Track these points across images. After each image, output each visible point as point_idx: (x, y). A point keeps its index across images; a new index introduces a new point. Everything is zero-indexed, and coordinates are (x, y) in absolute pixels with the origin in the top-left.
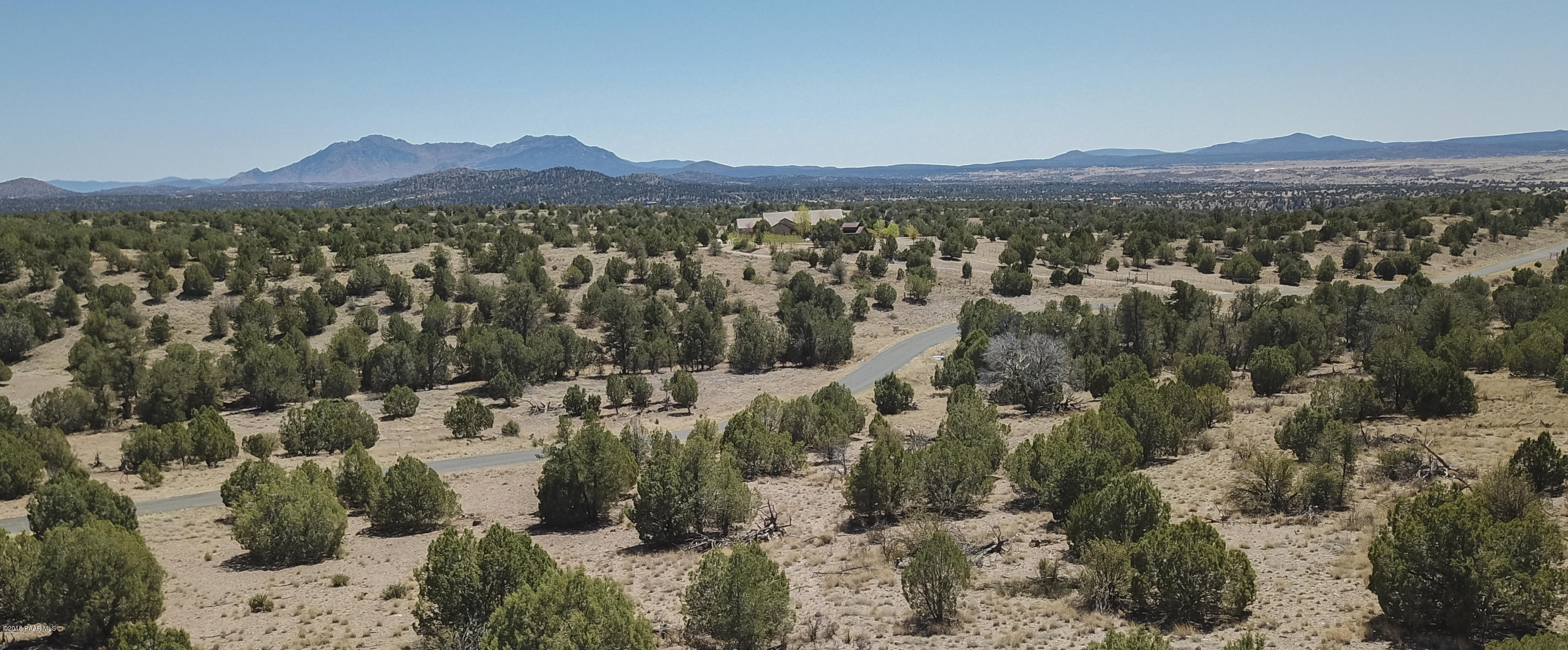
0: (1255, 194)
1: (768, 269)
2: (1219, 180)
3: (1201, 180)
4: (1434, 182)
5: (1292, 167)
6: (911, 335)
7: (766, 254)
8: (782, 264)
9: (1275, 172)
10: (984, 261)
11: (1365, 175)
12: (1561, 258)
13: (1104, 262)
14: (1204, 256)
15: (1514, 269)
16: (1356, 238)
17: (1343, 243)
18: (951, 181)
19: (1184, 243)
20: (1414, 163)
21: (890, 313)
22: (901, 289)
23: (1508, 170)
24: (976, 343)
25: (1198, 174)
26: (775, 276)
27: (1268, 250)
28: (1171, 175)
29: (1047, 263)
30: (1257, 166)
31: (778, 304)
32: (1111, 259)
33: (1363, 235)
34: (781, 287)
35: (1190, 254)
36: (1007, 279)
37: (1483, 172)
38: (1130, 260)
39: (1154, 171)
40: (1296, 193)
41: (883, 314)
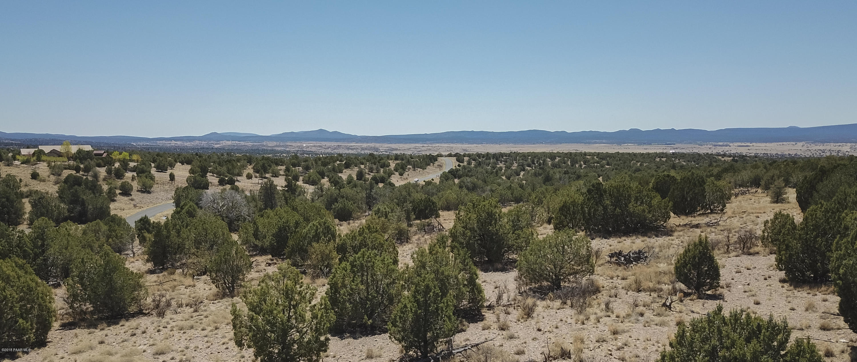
0: (305, 155)
1: (48, 173)
2: (288, 149)
3: (279, 149)
4: (380, 153)
5: (320, 144)
6: (145, 209)
7: (45, 166)
8: (57, 170)
9: (313, 146)
10: (180, 173)
11: (352, 149)
12: (441, 177)
13: (245, 175)
14: (294, 173)
15: (424, 181)
16: (360, 167)
17: (355, 169)
18: (147, 145)
19: (283, 168)
20: (372, 145)
21: (130, 198)
22: (135, 185)
23: (409, 149)
24: (186, 207)
25: (276, 146)
26: (53, 178)
27: (323, 171)
28: (264, 146)
29: (215, 175)
30: (304, 143)
31: (57, 192)
32: (248, 174)
33: (362, 166)
34: (58, 183)
35: (287, 172)
36: (196, 181)
37: (399, 150)
38: (258, 175)
39: (256, 144)
40: (324, 155)
41: (126, 198)
